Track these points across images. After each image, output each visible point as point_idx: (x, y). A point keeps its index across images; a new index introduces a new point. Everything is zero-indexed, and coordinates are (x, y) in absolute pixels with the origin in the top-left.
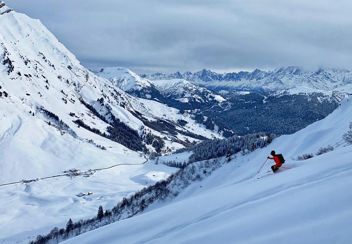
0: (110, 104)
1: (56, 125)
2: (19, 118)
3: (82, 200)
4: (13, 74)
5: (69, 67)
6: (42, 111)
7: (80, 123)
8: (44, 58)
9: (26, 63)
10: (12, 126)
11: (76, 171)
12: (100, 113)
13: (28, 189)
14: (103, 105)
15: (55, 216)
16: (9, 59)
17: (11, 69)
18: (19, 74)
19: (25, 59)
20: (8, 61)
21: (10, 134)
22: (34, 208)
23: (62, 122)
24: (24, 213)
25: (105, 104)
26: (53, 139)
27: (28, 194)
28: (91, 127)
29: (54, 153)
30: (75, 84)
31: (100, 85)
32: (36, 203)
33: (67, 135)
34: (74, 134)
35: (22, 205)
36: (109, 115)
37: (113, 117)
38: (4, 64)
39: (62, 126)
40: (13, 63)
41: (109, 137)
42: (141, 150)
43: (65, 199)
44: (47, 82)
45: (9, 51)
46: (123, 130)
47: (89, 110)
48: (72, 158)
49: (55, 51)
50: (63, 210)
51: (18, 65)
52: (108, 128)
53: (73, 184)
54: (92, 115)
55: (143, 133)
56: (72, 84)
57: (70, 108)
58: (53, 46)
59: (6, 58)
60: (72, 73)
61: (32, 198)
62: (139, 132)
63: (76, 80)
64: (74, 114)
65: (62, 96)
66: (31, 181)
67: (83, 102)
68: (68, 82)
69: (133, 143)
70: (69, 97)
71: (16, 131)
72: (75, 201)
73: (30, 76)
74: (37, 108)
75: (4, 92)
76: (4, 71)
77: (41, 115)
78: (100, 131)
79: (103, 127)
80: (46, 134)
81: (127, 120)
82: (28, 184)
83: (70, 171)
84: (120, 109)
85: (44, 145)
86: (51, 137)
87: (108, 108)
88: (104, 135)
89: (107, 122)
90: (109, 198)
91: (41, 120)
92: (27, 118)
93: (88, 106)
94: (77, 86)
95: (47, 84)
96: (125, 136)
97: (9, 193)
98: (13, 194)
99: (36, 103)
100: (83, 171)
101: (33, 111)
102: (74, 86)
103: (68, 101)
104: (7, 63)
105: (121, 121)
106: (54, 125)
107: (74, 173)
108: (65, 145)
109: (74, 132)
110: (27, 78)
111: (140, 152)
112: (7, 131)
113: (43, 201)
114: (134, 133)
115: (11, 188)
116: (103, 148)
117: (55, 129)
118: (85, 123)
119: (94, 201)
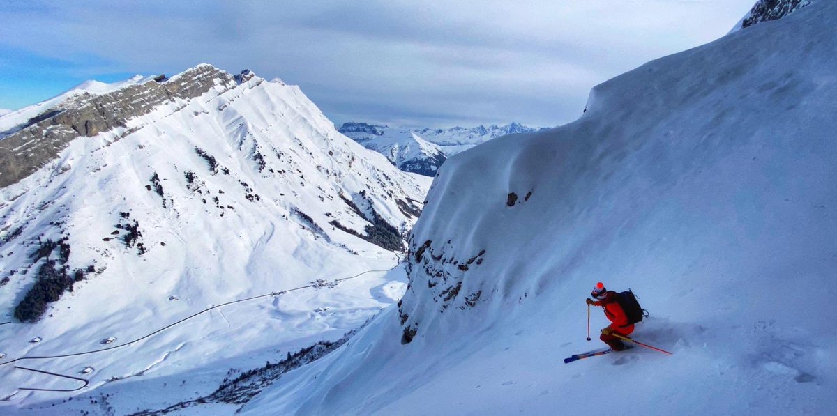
0: (372, 197)
1: (311, 229)
2: (272, 224)
3: (318, 316)
4: (265, 171)
5: (330, 153)
6: (297, 213)
7: (335, 224)
8: (300, 145)
9: (279, 156)
10: (265, 233)
11: (322, 281)
12: (361, 208)
13: (276, 302)
14: (365, 198)
15: (293, 330)
16: (259, 153)
17: (263, 165)
18: (272, 171)
19: (278, 152)
20: (259, 156)
21: (262, 242)
22: (278, 322)
23: (316, 225)
24: (269, 327)
25: (367, 197)
26: (305, 246)
27: (274, 308)
28: (348, 228)
29: (305, 261)
30: (335, 174)
31: (368, 168)
32: (280, 317)
33: (322, 240)
34: (327, 238)
35: (269, 318)
36: (371, 210)
37: (374, 213)
38: (255, 160)
39: (316, 229)
40: (264, 159)
41: (365, 238)
42: (398, 249)
43: (304, 314)
44: (302, 177)
45: (259, 143)
46: (383, 228)
47: (349, 206)
48: (322, 266)
49: (314, 134)
50: (300, 326)
51: (270, 160)
52: (366, 227)
53: (317, 296)
54: (351, 212)
55: (405, 230)
56: (333, 174)
57: (327, 206)
58: (312, 127)
59: (256, 153)
60: (333, 160)
61: (277, 313)
62: (400, 228)
63: (337, 168)
64: (330, 214)
65: (319, 193)
66: (280, 293)
67: (343, 197)
68: (327, 172)
69: (391, 243)
70: (327, 193)
71: (268, 240)
72: (313, 316)
73: (284, 172)
74: (292, 209)
75: (256, 196)
76: (255, 168)
77: (295, 219)
78: (357, 231)
79: (360, 225)
80: (299, 240)
81: (389, 215)
82: (277, 296)
83: (318, 281)
84: (382, 202)
85: (295, 254)
86: (303, 243)
87: (370, 202)
88: (361, 236)
89: (366, 219)
90: (340, 315)
91: (295, 223)
92: (280, 224)
93: (348, 202)
94: (338, 176)
95: (302, 180)
96: (383, 236)
97: (259, 306)
98: (262, 308)
99: (291, 204)
100: (329, 281)
101: (287, 214)
102: (335, 177)
103: (325, 199)
104: (257, 158)
105: (382, 217)
106: (308, 229)
107: (320, 284)
108: (316, 252)
109: (328, 237)
110: (281, 175)
111: (396, 252)
112: (260, 239)
113: (286, 316)
114: (394, 230)
115: (261, 301)
116: (355, 253)
117: (309, 233)
118: (342, 223)
119: (327, 317)
